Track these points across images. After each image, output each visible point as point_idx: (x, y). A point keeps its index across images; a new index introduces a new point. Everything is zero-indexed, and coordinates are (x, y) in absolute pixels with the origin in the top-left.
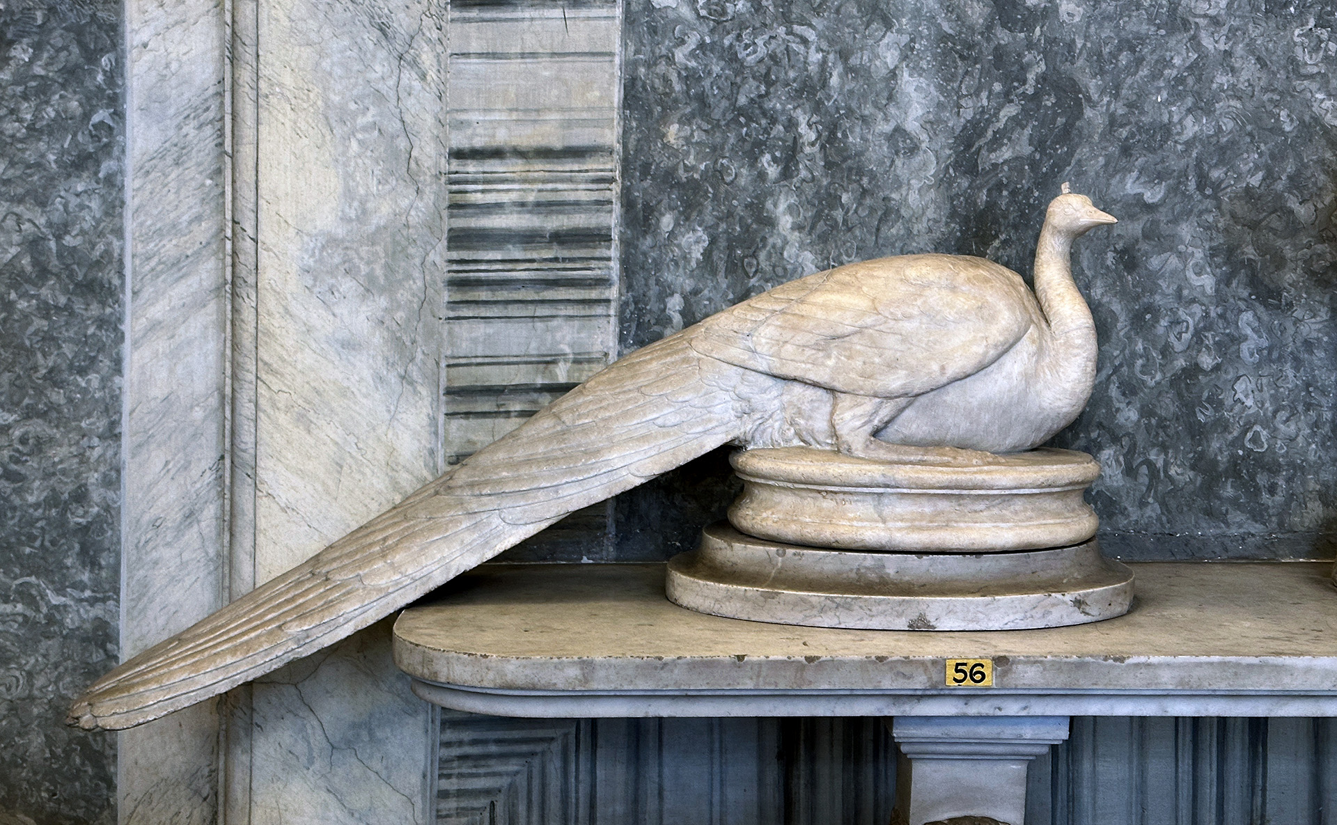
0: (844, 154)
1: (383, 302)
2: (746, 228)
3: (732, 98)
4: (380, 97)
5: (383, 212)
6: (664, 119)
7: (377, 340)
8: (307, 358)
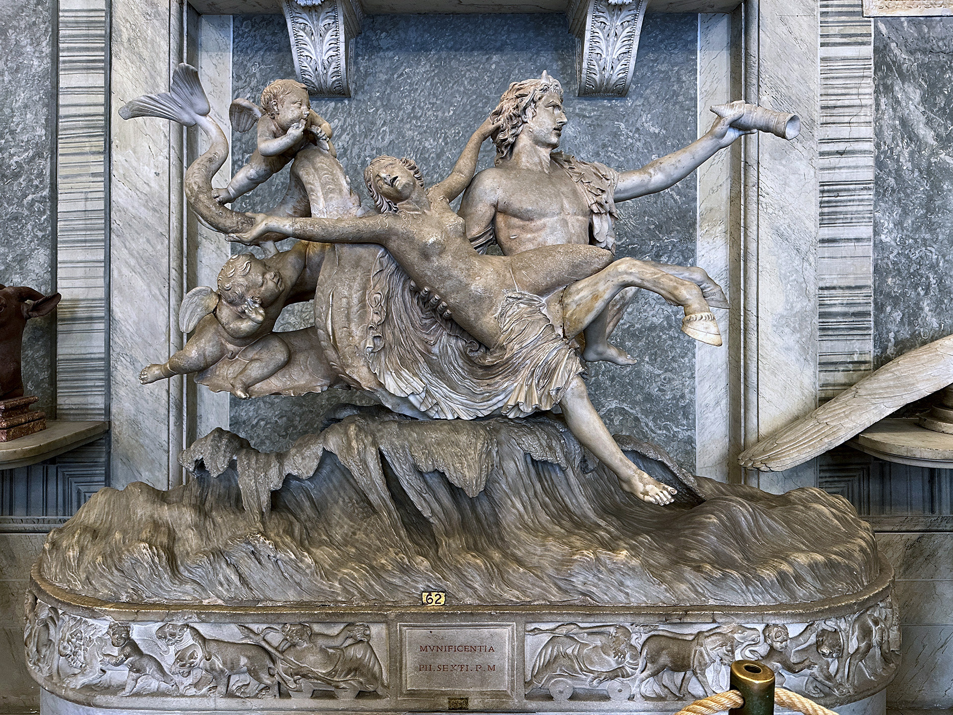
0: (945, 287)
1: (798, 335)
2: (914, 311)
3: (909, 270)
4: (797, 271)
5: (798, 307)
6: (887, 276)
7: (796, 347)
8: (774, 353)
